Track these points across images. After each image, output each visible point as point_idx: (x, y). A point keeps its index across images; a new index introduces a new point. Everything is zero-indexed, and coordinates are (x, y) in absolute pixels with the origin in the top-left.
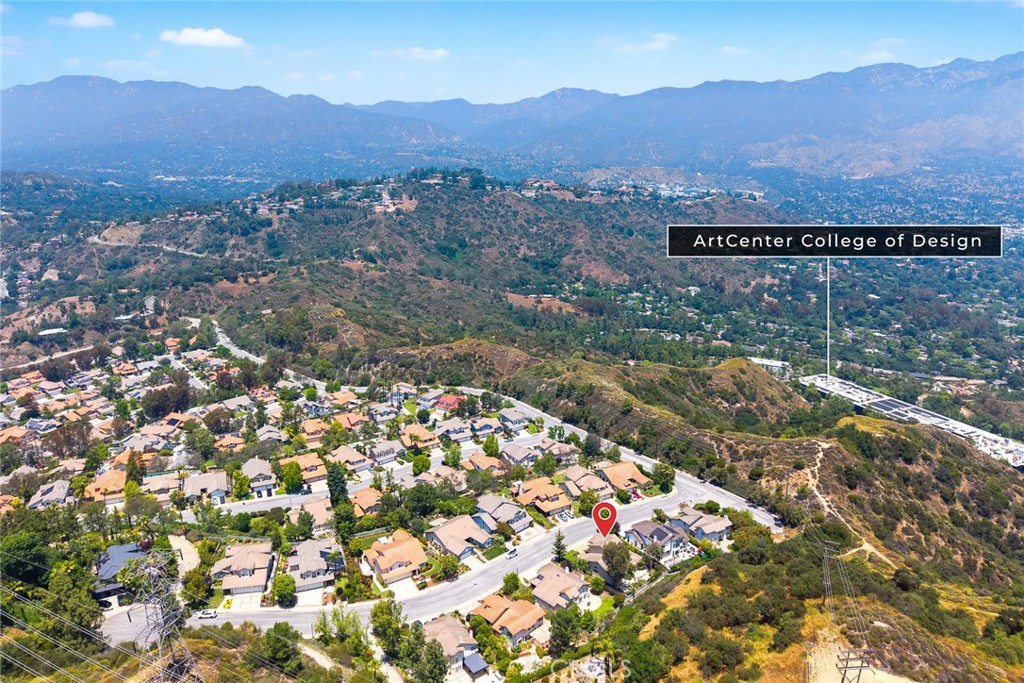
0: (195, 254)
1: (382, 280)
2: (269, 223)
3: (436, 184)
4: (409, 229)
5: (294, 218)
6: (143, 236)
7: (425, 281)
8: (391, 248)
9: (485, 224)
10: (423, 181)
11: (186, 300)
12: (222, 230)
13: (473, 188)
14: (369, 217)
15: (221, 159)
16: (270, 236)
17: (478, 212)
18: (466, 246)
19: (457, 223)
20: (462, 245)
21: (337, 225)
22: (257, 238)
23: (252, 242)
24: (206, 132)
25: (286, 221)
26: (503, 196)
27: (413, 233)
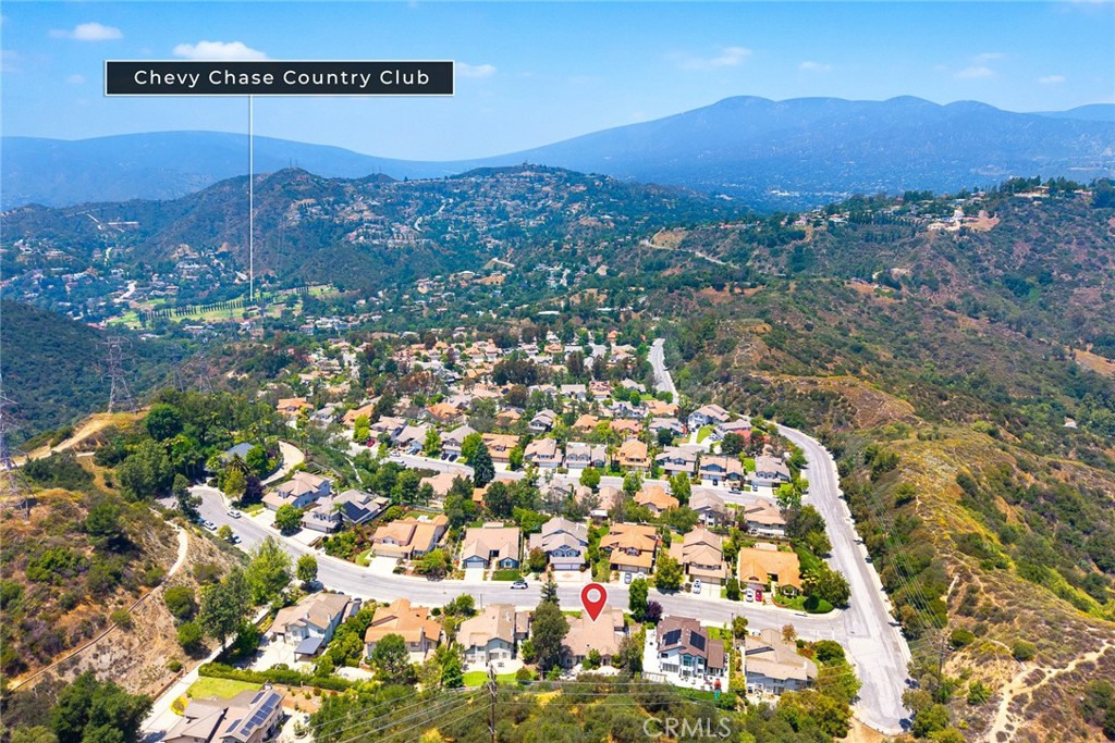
0: (720, 262)
1: (893, 309)
2: (801, 235)
3: (1035, 199)
4: (971, 254)
5: (831, 232)
6: (683, 242)
7: (950, 318)
8: (929, 274)
9: (1095, 255)
10: (1017, 195)
11: (666, 302)
12: (752, 239)
13: (1097, 205)
14: (917, 235)
15: (846, 175)
16: (799, 249)
17: (1088, 238)
18: (1051, 281)
19: (1048, 250)
20: (1045, 279)
21: (879, 243)
22: (782, 251)
23: (775, 254)
24: (842, 146)
25: (821, 235)
27: (975, 260)
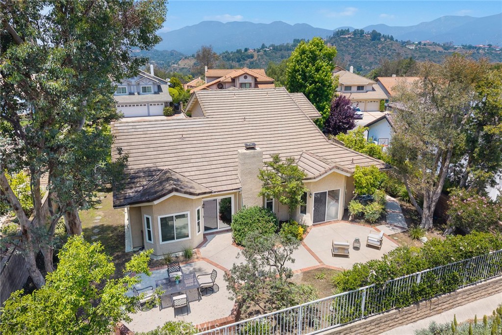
9: (376, 59)
10: (341, 36)
13: (372, 40)
26: (392, 44)
